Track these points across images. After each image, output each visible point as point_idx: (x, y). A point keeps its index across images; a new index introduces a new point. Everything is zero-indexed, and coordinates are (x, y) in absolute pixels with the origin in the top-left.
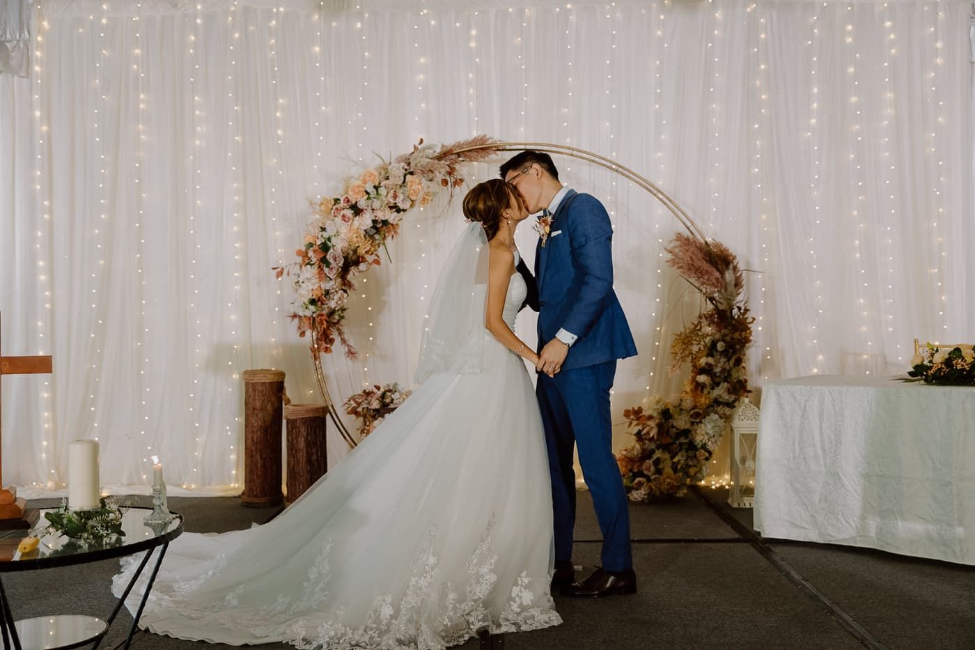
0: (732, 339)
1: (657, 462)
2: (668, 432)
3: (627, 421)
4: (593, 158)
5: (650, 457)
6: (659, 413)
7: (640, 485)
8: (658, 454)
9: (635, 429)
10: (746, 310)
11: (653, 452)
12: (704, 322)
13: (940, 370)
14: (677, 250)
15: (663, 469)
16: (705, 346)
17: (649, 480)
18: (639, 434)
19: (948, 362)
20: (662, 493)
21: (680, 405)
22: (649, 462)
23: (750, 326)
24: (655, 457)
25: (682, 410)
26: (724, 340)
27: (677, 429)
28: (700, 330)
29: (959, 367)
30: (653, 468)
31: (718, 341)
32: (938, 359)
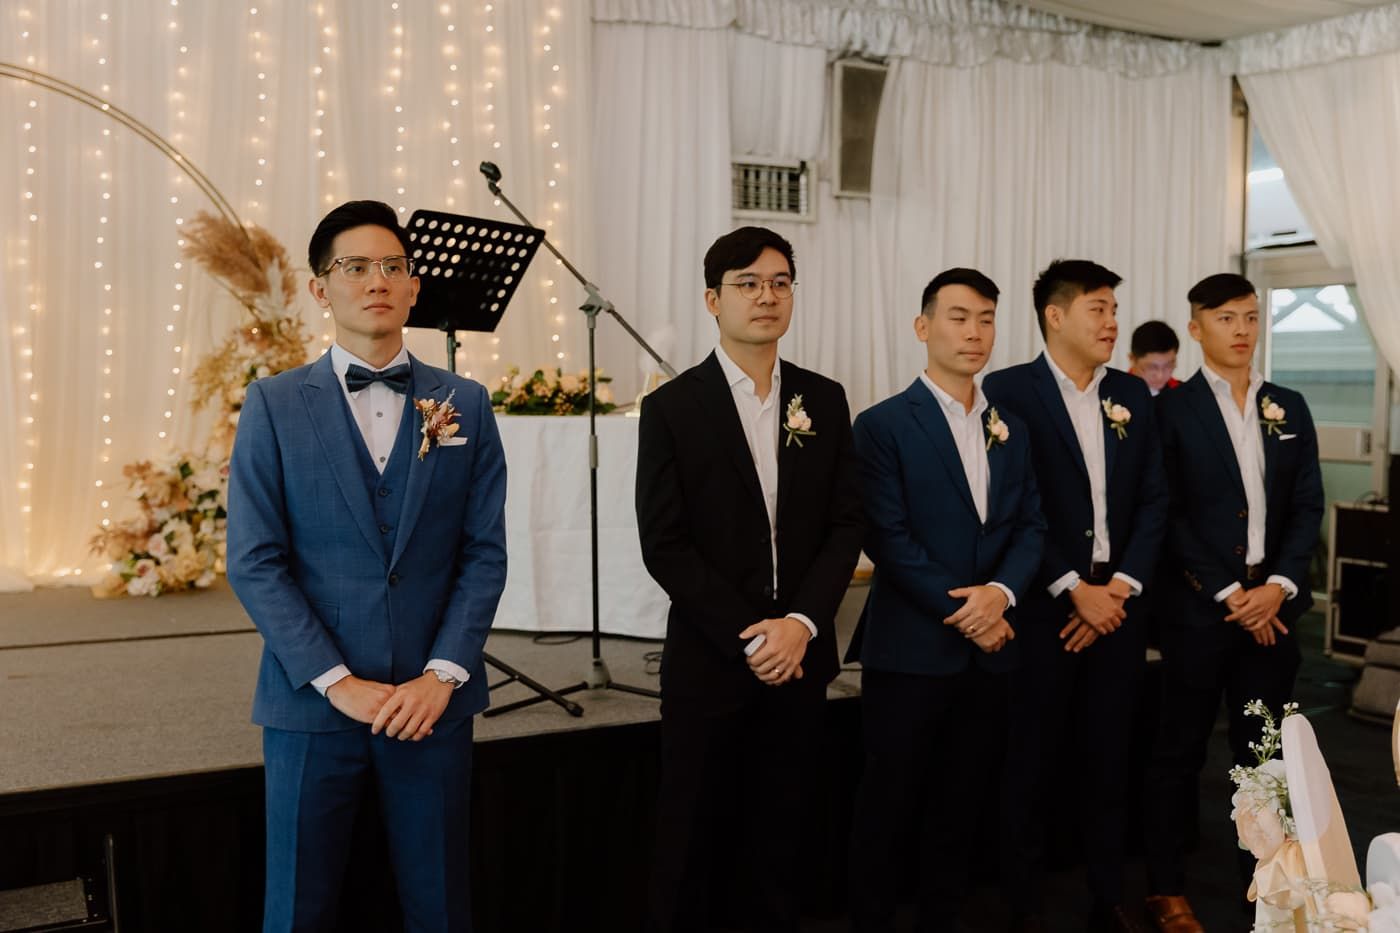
0: (279, 363)
1: (170, 538)
2: (186, 494)
3: (128, 481)
4: (53, 84)
5: (159, 530)
6: (173, 468)
7: (143, 571)
8: (172, 526)
9: (138, 492)
10: (300, 324)
11: (164, 524)
12: (241, 340)
13: (521, 396)
14: (199, 235)
15: (179, 546)
16: (242, 373)
17: (158, 563)
18: (144, 498)
19: (529, 389)
20: (177, 581)
21: (205, 456)
22: (158, 538)
23: (305, 346)
24: (167, 530)
25: (207, 463)
26: (268, 365)
27: (200, 490)
28: (235, 350)
29: (540, 393)
30: (164, 546)
31: (259, 365)
32: (519, 382)
